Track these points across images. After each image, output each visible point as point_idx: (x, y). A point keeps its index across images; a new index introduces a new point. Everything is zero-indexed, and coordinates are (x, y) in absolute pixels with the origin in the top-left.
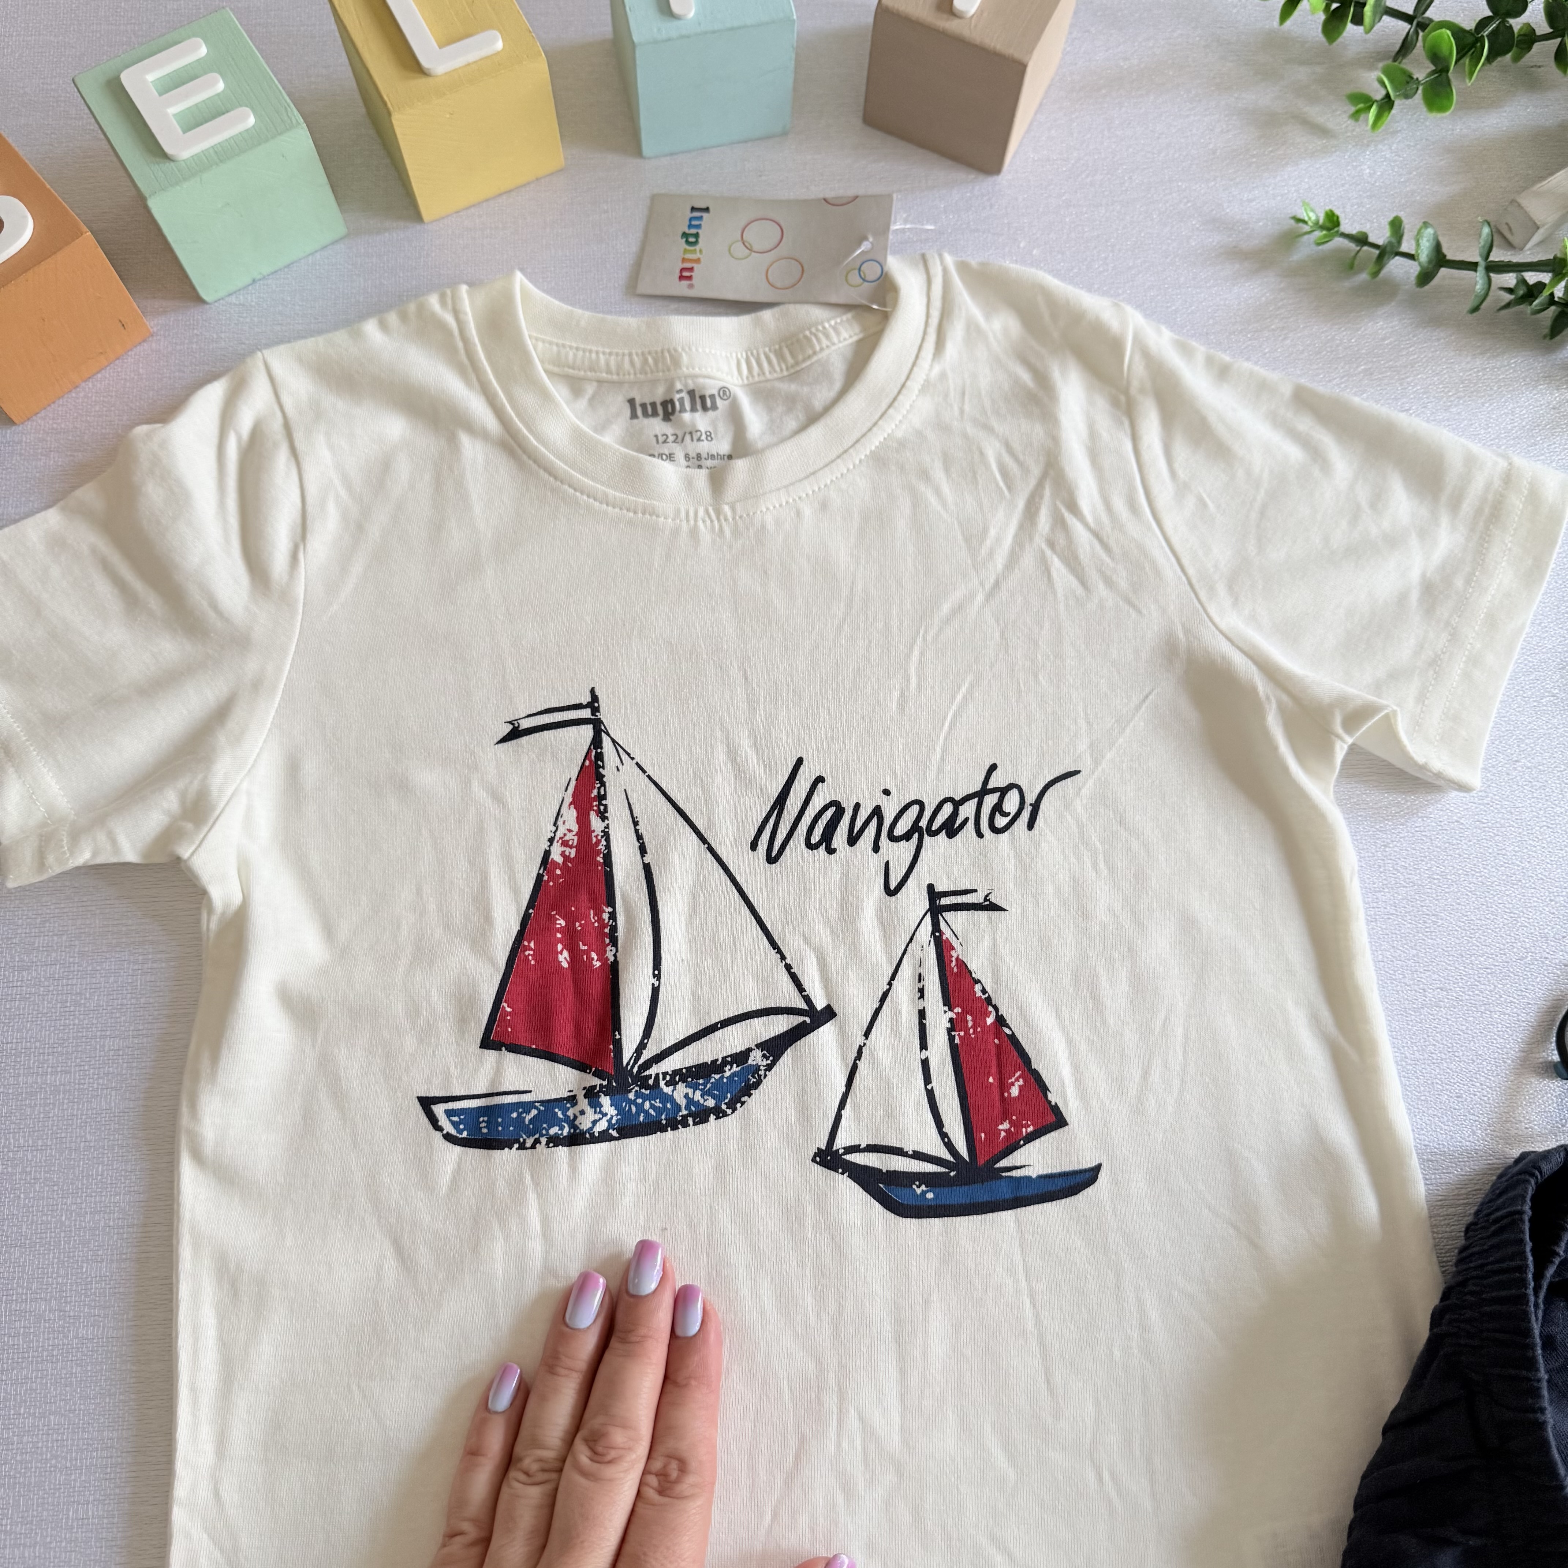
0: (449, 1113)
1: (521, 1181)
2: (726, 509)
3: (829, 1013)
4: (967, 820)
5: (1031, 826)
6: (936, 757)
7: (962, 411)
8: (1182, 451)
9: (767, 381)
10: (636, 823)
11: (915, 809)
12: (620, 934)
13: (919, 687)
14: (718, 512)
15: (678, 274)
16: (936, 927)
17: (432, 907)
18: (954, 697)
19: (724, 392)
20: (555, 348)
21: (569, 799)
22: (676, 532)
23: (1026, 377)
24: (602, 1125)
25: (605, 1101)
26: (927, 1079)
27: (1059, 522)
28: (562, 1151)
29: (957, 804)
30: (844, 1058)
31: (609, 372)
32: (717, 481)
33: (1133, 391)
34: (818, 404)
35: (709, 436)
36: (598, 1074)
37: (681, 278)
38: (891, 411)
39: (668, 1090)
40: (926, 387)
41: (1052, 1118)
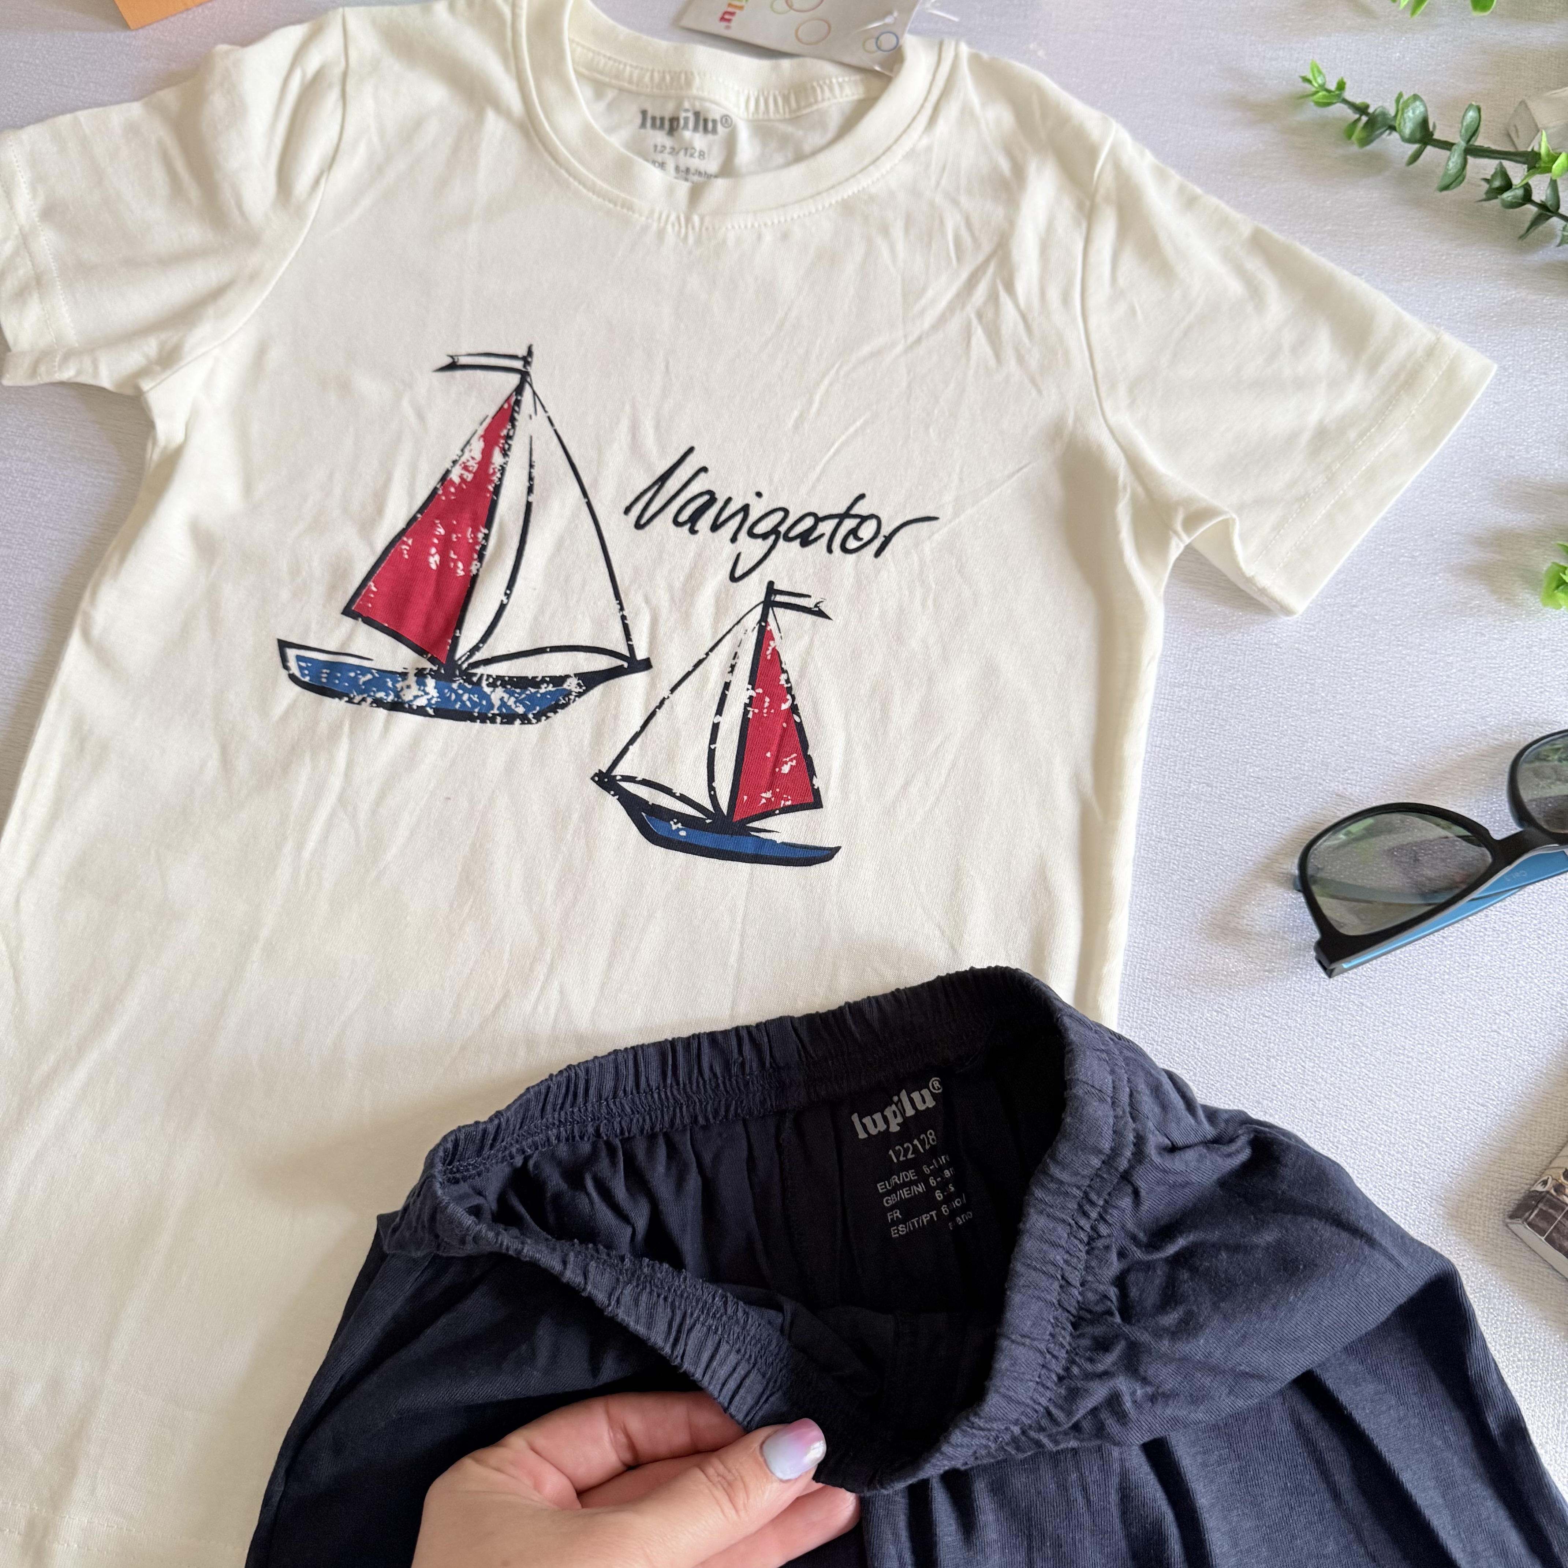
0: (299, 658)
1: (340, 726)
2: (696, 219)
3: (646, 665)
4: (822, 535)
5: (878, 554)
6: (813, 476)
7: (938, 183)
8: (1129, 261)
9: (769, 120)
10: (531, 466)
11: (780, 515)
12: (488, 553)
13: (819, 412)
14: (688, 219)
15: (720, 15)
16: (764, 617)
17: (338, 491)
18: (847, 428)
19: (726, 120)
20: (591, 55)
21: (481, 431)
22: (645, 229)
23: (1005, 165)
24: (422, 702)
25: (431, 683)
26: (713, 739)
27: (993, 298)
28: (382, 713)
29: (818, 520)
30: (647, 702)
31: (630, 82)
32: (696, 194)
33: (1099, 199)
34: (807, 148)
35: (702, 155)
36: (432, 660)
37: (722, 19)
38: (871, 168)
39: (488, 690)
40: (911, 155)
41: (811, 799)
